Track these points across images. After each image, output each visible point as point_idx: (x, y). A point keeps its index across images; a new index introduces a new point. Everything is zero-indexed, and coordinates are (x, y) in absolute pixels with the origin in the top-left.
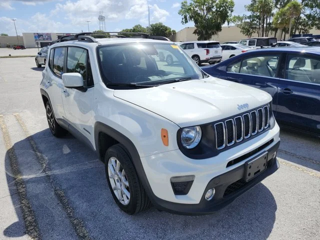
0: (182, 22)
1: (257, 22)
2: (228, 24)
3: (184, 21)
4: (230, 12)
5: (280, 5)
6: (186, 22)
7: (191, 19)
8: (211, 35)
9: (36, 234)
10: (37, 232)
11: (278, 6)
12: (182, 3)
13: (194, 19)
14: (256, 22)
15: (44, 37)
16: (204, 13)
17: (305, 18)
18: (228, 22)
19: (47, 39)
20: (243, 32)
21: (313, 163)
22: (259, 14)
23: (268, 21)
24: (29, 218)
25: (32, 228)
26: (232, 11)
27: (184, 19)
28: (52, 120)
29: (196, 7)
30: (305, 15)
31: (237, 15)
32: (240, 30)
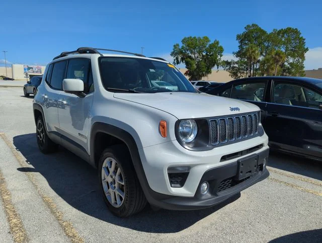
0: (174, 62)
1: (245, 67)
2: (218, 68)
3: (175, 62)
4: (219, 56)
5: (266, 53)
6: (178, 63)
7: (182, 61)
8: (201, 77)
9: (21, 234)
10: (22, 232)
11: (264, 54)
12: (174, 46)
13: (185, 61)
14: (243, 67)
15: (34, 70)
16: (195, 57)
17: (289, 66)
18: (218, 66)
19: (37, 72)
20: (232, 75)
21: (302, 180)
22: (246, 60)
23: (255, 67)
24: (14, 221)
25: (17, 228)
26: (221, 56)
27: (176, 61)
28: (42, 135)
29: (187, 51)
30: (289, 64)
31: (226, 60)
32: (229, 73)
